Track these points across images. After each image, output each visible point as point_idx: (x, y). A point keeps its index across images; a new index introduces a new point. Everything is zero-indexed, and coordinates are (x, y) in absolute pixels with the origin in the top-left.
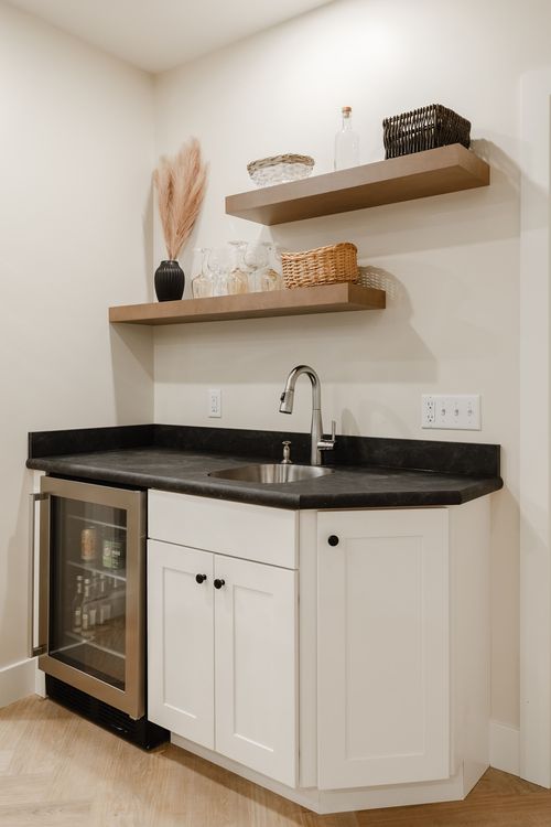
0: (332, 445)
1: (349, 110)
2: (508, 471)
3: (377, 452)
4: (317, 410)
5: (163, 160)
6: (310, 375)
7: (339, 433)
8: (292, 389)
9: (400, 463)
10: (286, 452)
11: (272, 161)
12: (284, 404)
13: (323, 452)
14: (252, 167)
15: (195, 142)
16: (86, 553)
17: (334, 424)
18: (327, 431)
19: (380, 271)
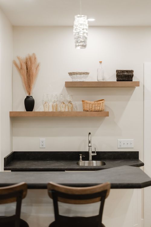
0: (96, 154)
1: (101, 62)
5: (18, 58)
10: (81, 157)
11: (80, 74)
14: (70, 74)
15: (34, 54)
17: (95, 148)
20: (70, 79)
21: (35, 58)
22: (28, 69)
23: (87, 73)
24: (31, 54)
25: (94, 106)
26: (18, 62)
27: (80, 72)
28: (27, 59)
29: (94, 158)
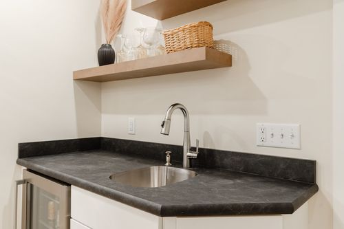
0: (196, 155)
2: (321, 179)
3: (225, 160)
4: (187, 132)
6: (182, 109)
7: (201, 146)
8: (169, 119)
9: (241, 169)
10: (168, 159)
12: (163, 129)
13: (191, 159)
16: (51, 215)
18: (193, 145)
19: (228, 42)
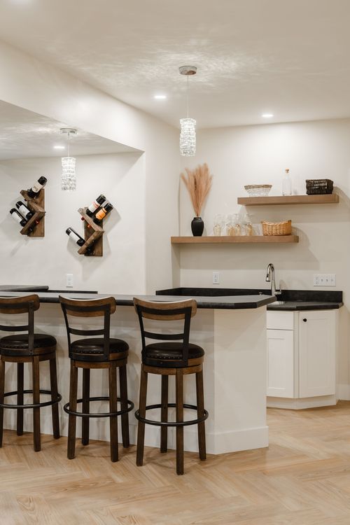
0: (280, 293)
1: (287, 171)
2: (345, 300)
4: (274, 280)
5: (187, 170)
6: (272, 267)
8: (270, 272)
11: (259, 187)
12: (268, 278)
13: (277, 296)
14: (247, 187)
15: (205, 164)
17: (280, 286)
18: (278, 288)
20: (246, 194)
21: (207, 170)
22: (197, 184)
23: (269, 186)
24: (202, 165)
25: (274, 228)
26: (186, 176)
27: (258, 184)
28: (197, 170)
29: (279, 298)
